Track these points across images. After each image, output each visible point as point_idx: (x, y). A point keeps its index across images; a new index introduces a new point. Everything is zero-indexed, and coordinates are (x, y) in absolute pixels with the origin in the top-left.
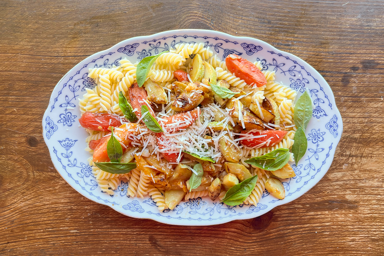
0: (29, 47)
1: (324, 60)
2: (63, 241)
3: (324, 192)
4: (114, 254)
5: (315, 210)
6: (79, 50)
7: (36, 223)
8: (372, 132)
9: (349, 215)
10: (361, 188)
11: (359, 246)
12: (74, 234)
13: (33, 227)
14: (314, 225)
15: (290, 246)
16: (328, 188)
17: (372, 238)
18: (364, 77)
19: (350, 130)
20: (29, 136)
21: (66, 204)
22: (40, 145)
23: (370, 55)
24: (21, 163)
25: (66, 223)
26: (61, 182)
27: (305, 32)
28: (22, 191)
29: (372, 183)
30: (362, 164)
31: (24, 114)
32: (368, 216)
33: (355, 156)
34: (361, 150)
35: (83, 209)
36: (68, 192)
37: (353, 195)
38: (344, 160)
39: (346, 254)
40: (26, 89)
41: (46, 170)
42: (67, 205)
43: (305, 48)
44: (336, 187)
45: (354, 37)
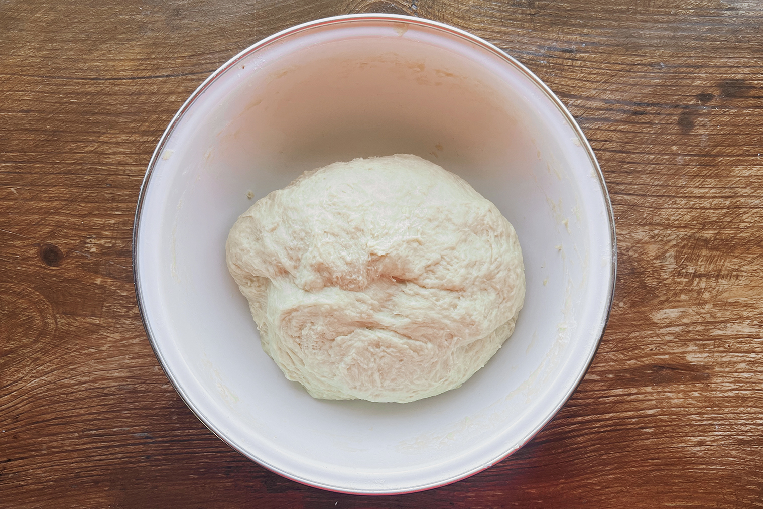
0: (38, 60)
1: (642, 80)
2: (120, 456)
3: (643, 349)
4: (222, 478)
5: (626, 384)
6: (142, 65)
7: (64, 420)
8: (739, 226)
9: (694, 392)
10: (717, 339)
11: (712, 454)
12: (142, 441)
13: (57, 429)
14: (624, 414)
15: (575, 457)
16: (652, 339)
17: (739, 437)
18: (723, 114)
19: (695, 222)
20: (45, 245)
21: (123, 381)
22: (67, 263)
23: (734, 69)
24: (30, 300)
25: (125, 420)
26: (112, 336)
27: (603, 23)
28: (33, 357)
29: (739, 328)
30: (718, 290)
31: (31, 200)
32: (731, 394)
33: (704, 275)
34: (718, 263)
35: (158, 389)
36: (127, 356)
37: (700, 352)
38: (684, 283)
39: (688, 471)
40: (35, 146)
41: (81, 312)
42: (125, 383)
43: (605, 55)
44: (667, 338)
45: (704, 32)
